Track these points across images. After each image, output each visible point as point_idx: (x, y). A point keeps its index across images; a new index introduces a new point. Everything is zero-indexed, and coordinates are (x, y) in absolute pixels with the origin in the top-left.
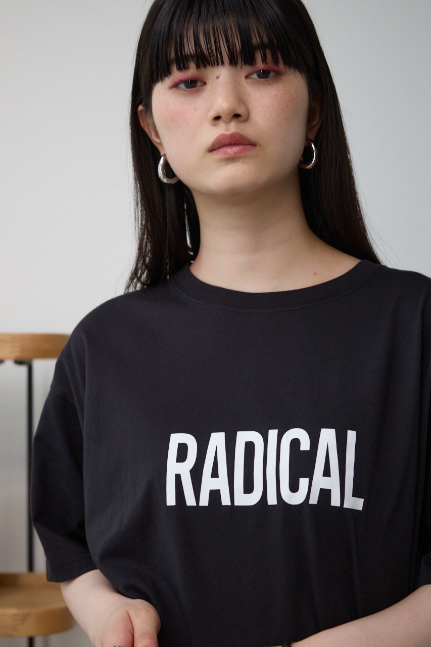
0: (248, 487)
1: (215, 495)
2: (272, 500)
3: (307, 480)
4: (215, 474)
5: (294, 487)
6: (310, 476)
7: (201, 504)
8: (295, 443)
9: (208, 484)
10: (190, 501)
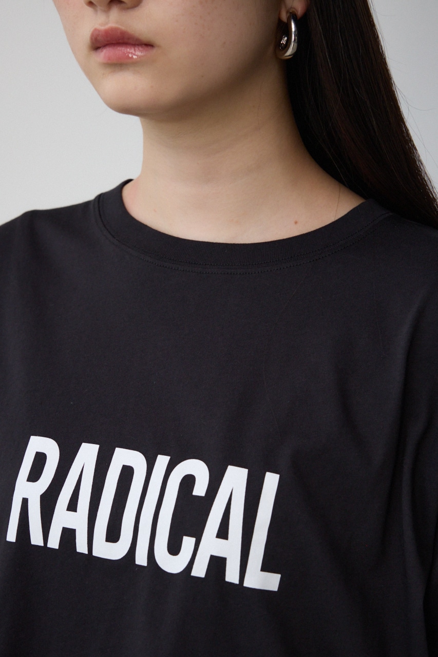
0: (113, 535)
1: (68, 535)
2: (141, 559)
3: (193, 540)
4: (73, 506)
5: (174, 548)
6: (198, 535)
7: (49, 545)
8: (188, 482)
9: (62, 518)
10: (36, 538)
